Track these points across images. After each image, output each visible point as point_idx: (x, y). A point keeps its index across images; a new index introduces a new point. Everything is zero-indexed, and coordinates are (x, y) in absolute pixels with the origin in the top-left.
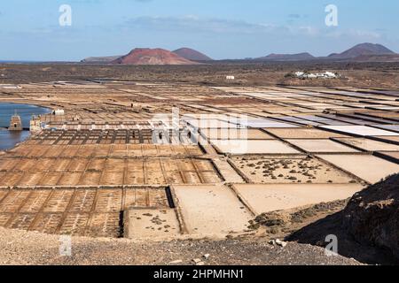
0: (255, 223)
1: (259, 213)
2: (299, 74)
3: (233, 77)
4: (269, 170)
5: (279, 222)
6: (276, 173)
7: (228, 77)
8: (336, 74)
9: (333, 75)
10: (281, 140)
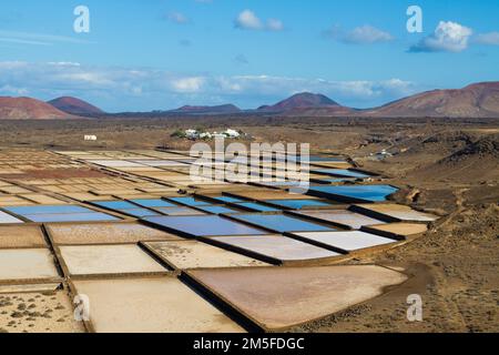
2: (191, 132)
3: (94, 138)
7: (87, 137)
8: (240, 132)
9: (236, 134)
10: (51, 248)
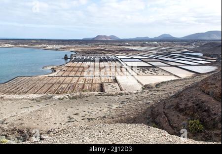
0: (144, 88)
1: (144, 84)
2: (147, 43)
4: (144, 71)
5: (152, 88)
6: (146, 72)
7: (126, 44)
10: (145, 62)
